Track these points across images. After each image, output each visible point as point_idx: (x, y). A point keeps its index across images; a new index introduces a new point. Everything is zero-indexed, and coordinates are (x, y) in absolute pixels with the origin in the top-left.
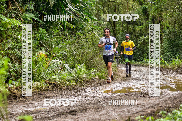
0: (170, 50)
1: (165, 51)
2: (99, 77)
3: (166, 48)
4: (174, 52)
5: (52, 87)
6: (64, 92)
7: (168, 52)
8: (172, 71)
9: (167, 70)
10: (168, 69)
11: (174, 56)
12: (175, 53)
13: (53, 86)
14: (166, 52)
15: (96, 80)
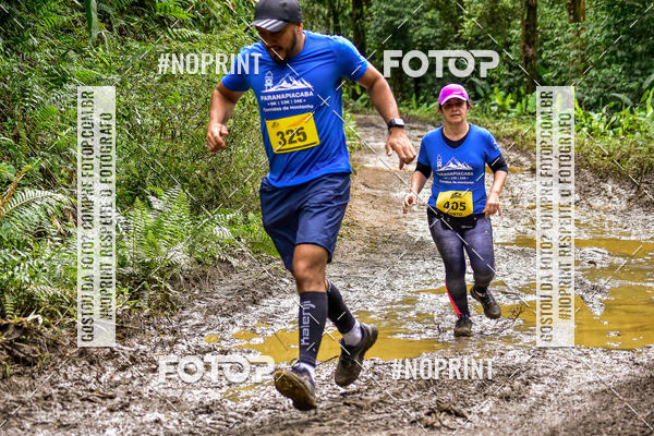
0: (614, 53)
1: (592, 59)
2: (253, 244)
3: (598, 44)
4: (636, 64)
5: (11, 344)
6: (66, 376)
7: (605, 63)
8: (609, 186)
9: (589, 176)
10: (595, 170)
11: (634, 85)
12: (639, 68)
13: (16, 336)
14: (598, 66)
15: (235, 262)
